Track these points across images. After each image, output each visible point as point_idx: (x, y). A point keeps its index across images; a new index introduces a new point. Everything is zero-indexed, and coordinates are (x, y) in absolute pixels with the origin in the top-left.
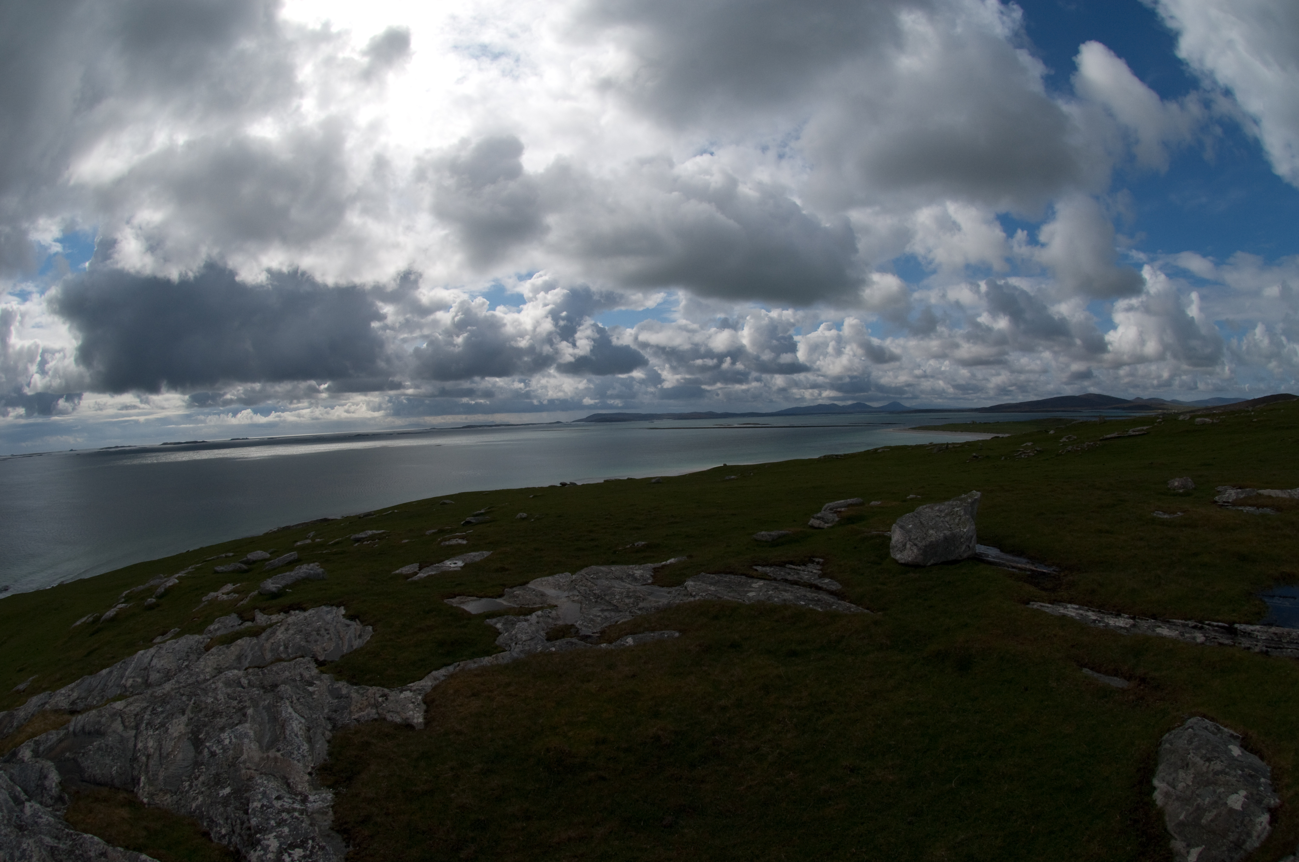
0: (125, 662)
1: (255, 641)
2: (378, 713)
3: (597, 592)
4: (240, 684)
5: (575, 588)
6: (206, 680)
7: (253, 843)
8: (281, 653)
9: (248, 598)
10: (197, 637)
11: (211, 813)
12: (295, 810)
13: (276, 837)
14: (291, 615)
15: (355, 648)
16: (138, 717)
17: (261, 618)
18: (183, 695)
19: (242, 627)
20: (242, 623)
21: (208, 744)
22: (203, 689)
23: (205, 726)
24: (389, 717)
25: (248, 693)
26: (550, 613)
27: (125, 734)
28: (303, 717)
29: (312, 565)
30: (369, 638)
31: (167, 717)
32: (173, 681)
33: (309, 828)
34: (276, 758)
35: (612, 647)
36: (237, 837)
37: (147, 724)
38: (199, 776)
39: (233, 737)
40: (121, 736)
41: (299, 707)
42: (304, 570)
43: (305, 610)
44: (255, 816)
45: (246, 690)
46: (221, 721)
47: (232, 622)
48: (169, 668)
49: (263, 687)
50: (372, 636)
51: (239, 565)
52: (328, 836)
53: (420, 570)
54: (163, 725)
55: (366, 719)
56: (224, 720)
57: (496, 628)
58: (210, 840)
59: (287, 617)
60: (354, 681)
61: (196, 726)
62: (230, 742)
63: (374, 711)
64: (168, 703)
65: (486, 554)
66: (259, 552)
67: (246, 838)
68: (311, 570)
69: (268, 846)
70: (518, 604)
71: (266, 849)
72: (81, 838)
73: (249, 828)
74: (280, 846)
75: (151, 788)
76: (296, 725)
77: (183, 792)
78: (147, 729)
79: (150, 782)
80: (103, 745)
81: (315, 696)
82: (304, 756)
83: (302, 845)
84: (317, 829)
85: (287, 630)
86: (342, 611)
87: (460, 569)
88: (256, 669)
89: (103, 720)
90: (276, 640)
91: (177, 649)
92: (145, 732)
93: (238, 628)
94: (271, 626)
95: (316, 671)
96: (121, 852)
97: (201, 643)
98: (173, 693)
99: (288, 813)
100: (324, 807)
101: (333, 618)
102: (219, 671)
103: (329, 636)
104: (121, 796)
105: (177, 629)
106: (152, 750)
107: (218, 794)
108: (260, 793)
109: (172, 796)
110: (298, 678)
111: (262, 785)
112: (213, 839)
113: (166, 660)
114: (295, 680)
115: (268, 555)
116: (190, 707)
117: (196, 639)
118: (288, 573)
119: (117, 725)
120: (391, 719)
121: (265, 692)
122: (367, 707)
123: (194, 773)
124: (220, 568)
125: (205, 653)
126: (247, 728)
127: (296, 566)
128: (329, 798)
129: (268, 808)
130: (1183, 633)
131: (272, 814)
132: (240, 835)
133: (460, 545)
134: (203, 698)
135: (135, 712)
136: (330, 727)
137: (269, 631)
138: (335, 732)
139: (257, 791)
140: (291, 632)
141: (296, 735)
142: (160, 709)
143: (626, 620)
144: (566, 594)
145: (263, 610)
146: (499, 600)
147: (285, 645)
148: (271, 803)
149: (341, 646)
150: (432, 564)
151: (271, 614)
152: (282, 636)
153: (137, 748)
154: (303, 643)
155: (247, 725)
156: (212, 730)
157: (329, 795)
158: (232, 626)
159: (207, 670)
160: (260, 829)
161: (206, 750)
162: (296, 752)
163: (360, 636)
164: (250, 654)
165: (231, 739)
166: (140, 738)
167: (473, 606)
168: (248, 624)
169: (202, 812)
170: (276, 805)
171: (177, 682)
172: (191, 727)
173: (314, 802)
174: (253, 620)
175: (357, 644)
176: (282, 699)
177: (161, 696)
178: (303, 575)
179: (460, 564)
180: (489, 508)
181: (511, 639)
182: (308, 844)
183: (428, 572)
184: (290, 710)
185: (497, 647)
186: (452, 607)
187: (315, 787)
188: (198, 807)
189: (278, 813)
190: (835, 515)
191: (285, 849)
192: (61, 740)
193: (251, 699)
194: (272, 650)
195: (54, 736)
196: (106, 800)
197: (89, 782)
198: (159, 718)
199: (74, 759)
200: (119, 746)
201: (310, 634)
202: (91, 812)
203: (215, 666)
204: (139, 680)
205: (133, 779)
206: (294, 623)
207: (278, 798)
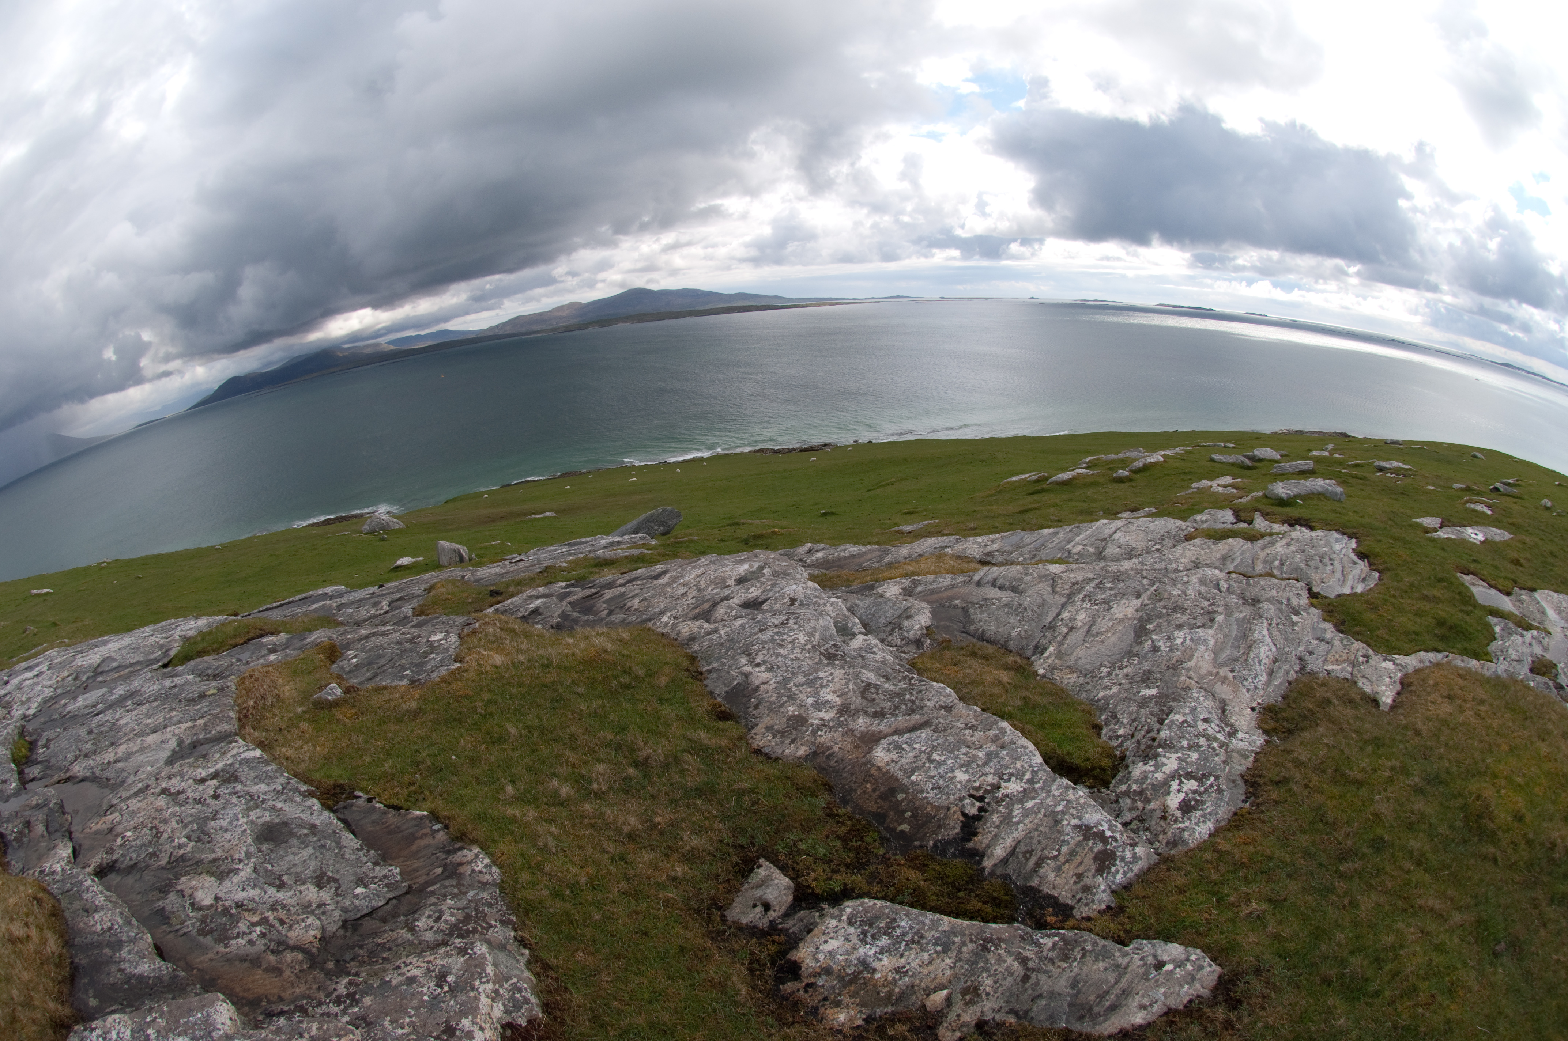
0: (1078, 527)
1: (1249, 545)
2: (1352, 673)
4: (1218, 587)
6: (1177, 571)
7: (1148, 756)
8: (1275, 568)
9: (1250, 497)
10: (1179, 523)
11: (1119, 708)
12: (1216, 739)
13: (1179, 759)
14: (1295, 530)
15: (1355, 591)
16: (1076, 587)
17: (1260, 523)
18: (1144, 578)
19: (1236, 526)
20: (1236, 523)
21: (1154, 637)
22: (1172, 579)
23: (1159, 617)
24: (1361, 683)
25: (1224, 598)
26: (1544, 637)
27: (1050, 599)
28: (1275, 644)
29: (1329, 481)
30: (1373, 585)
31: (1115, 595)
32: (1137, 561)
33: (1219, 765)
34: (1225, 678)
36: (1132, 743)
37: (1085, 596)
38: (1127, 666)
39: (1188, 639)
40: (1044, 600)
41: (1275, 633)
42: (1318, 484)
43: (1312, 529)
44: (1169, 729)
45: (1222, 594)
46: (1180, 618)
47: (1224, 518)
48: (1135, 546)
49: (1243, 598)
50: (1377, 585)
51: (1242, 459)
52: (1234, 781)
53: (1441, 528)
54: (1105, 601)
55: (1338, 674)
56: (1185, 618)
57: (1494, 629)
58: (1099, 735)
59: (1291, 531)
60: (1342, 627)
61: (1148, 614)
62: (1182, 643)
63: (1350, 670)
64: (1123, 581)
65: (1506, 535)
66: (1267, 450)
67: (1143, 747)
68: (1328, 486)
69: (1164, 765)
70: (1520, 612)
71: (1158, 767)
72: (923, 685)
73: (1154, 739)
74: (1176, 770)
75: (1056, 662)
76: (1264, 651)
77: (1096, 677)
78: (1083, 601)
79: (1059, 655)
80: (1015, 603)
81: (1296, 628)
82: (1256, 688)
83: (1201, 779)
84: (1227, 768)
85: (1288, 544)
86: (1353, 544)
87: (1479, 543)
88: (1241, 577)
89: (1027, 578)
90: (1273, 552)
91: (1151, 529)
92: (1079, 603)
93: (1230, 526)
94: (1271, 534)
95: (1307, 601)
96: (974, 712)
97: (1183, 530)
98: (1132, 573)
99: (1208, 739)
100: (1247, 750)
101: (1341, 549)
102: (1197, 565)
103: (1332, 568)
104: (1011, 659)
105: (1155, 509)
106: (1080, 624)
107: (1139, 692)
108: (1189, 707)
109: (1079, 677)
110: (1284, 602)
111: (1196, 700)
112: (1102, 736)
113: (1134, 537)
114: (1280, 603)
115: (1279, 457)
116: (1149, 592)
118: (1301, 482)
119: (1045, 587)
120: (1362, 686)
121: (1243, 604)
122: (1344, 662)
123: (1121, 661)
124: (1216, 457)
125: (1184, 542)
126: (1209, 635)
127: (1311, 477)
128: (1259, 742)
129: (1189, 726)
131: (1189, 733)
132: (1138, 741)
133: (1484, 513)
134: (1169, 588)
135: (1075, 580)
136: (1297, 667)
137: (1267, 539)
138: (1300, 675)
139: (1187, 704)
140: (1293, 548)
141: (1259, 662)
142: (1110, 585)
144: (1561, 622)
145: (1265, 515)
147: (1281, 561)
148: (1195, 722)
149: (1342, 584)
150: (1453, 525)
151: (1273, 523)
152: (1281, 549)
153: (1060, 617)
154: (1301, 566)
155: (1211, 632)
156: (1166, 624)
157: (1260, 740)
158: (1224, 523)
159: (1183, 560)
160: (1166, 745)
162: (1249, 680)
163: (1365, 580)
164: (1239, 558)
165: (1185, 640)
166: (1070, 608)
167: (1480, 592)
168: (1245, 525)
169: (1108, 704)
170: (1199, 727)
171: (1142, 563)
172: (1140, 614)
173: (1242, 740)
174: (1250, 522)
175: (1359, 588)
176: (1261, 617)
177: (1114, 573)
178: (1318, 490)
179: (1480, 537)
180: (1517, 481)
181: (1504, 651)
182: (1209, 780)
183: (1448, 533)
184: (1265, 632)
185: (1487, 654)
186: (1463, 584)
187: (1251, 725)
188: (1105, 698)
189: (1196, 736)
191: (1180, 775)
192: (953, 586)
193: (1226, 605)
194: (1265, 562)
195: (946, 580)
196: (986, 658)
197: (973, 636)
198: (1104, 592)
199: (963, 608)
200: (1035, 609)
201: (1311, 558)
202: (955, 665)
203: (1193, 559)
204: (1091, 550)
205: (1036, 647)
206: (1298, 540)
207: (1206, 720)
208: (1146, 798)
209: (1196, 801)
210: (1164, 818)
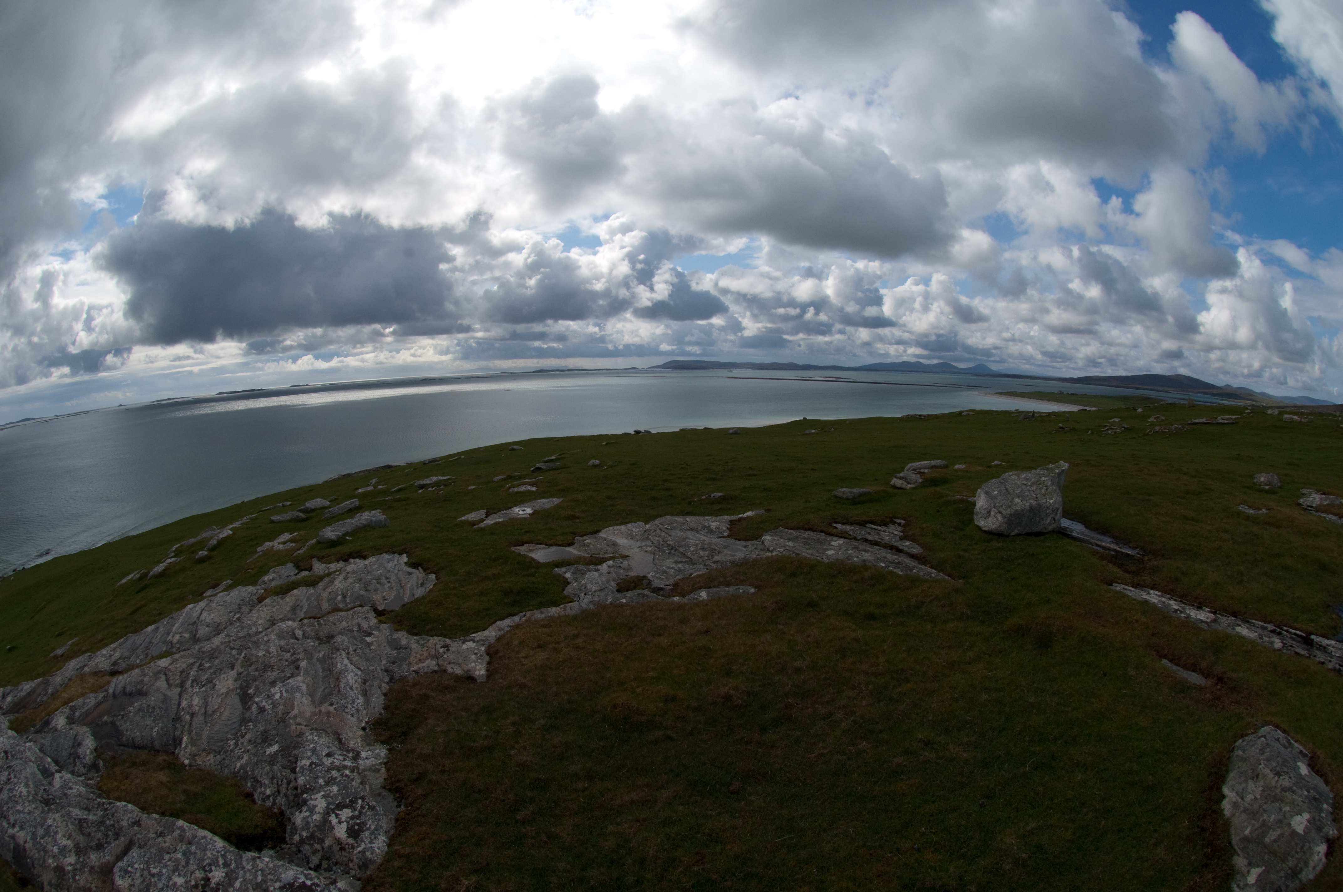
0: (172, 618)
1: (311, 590)
2: (438, 665)
3: (671, 543)
4: (294, 636)
5: (647, 538)
6: (258, 633)
7: (298, 804)
8: (339, 603)
9: (306, 547)
10: (251, 588)
11: (256, 772)
12: (345, 767)
13: (324, 796)
14: (350, 564)
15: (416, 597)
16: (184, 675)
17: (319, 567)
18: (232, 649)
19: (299, 576)
20: (298, 573)
21: (257, 700)
22: (255, 642)
23: (255, 680)
24: (449, 669)
25: (302, 645)
26: (622, 563)
27: (169, 693)
28: (359, 669)
29: (373, 512)
30: (431, 587)
31: (215, 673)
32: (223, 635)
33: (359, 787)
34: (328, 713)
35: (685, 600)
36: (282, 798)
37: (193, 681)
38: (246, 733)
39: (284, 691)
40: (165, 695)
41: (355, 659)
42: (365, 517)
43: (365, 558)
44: (303, 775)
45: (300, 642)
46: (272, 675)
47: (288, 572)
48: (219, 622)
49: (318, 639)
50: (434, 585)
51: (297, 513)
52: (379, 795)
53: (487, 517)
54: (210, 681)
55: (426, 670)
56: (275, 674)
57: (564, 577)
58: (254, 801)
59: (346, 566)
60: (415, 631)
61: (245, 681)
62: (280, 697)
63: (434, 662)
64: (217, 657)
65: (556, 501)
66: (318, 500)
67: (291, 798)
68: (373, 516)
69: (315, 806)
70: (588, 554)
71: (312, 810)
72: (113, 807)
73: (296, 788)
74: (327, 807)
75: (193, 749)
76: (352, 678)
77: (227, 751)
78: (192, 686)
79: (193, 742)
80: (145, 705)
81: (373, 647)
82: (358, 710)
83: (351, 805)
84: (367, 787)
85: (346, 579)
86: (405, 558)
87: (528, 516)
88: (312, 620)
89: (146, 679)
90: (334, 590)
91: (229, 601)
92: (190, 689)
93: (294, 578)
94: (329, 575)
95: (376, 621)
96: (156, 819)
97: (255, 594)
98: (222, 647)
99: (339, 770)
100: (376, 764)
101: (395, 566)
102: (273, 622)
103: (389, 585)
104: (161, 758)
105: (230, 582)
106: (197, 708)
107: (265, 752)
108: (309, 750)
109: (215, 756)
110: (355, 629)
111: (312, 741)
112: (257, 801)
113: (216, 614)
114: (352, 631)
115: (328, 503)
116: (239, 661)
117: (249, 590)
118: (348, 521)
119: (161, 683)
120: (452, 671)
121: (320, 644)
122: (427, 658)
123: (240, 730)
124: (276, 518)
125: (257, 605)
126: (300, 681)
127: (357, 513)
128: (382, 754)
129: (317, 765)
130: (1262, 635)
131: (320, 772)
132: (285, 795)
133: (529, 491)
134: (254, 652)
135: (181, 669)
136: (387, 679)
137: (326, 580)
138: (392, 684)
139: (307, 747)
140: (350, 580)
141: (351, 688)
142: (207, 665)
143: (700, 573)
144: (639, 544)
145: (321, 559)
146: (568, 549)
147: (343, 594)
148: (321, 760)
149: (401, 595)
150: (500, 511)
151: (329, 563)
152: (340, 585)
153: (181, 707)
154: (362, 592)
155: (300, 678)
156: (262, 684)
157: (382, 751)
158: (288, 577)
159: (260, 622)
160: (307, 789)
161: (255, 706)
162: (350, 706)
163: (422, 584)
164: (306, 604)
165: (282, 694)
166: (185, 696)
167: (541, 554)
168: (305, 573)
169: (247, 772)
170: (326, 763)
171: (228, 636)
172: (240, 682)
173: (367, 758)
174: (310, 569)
175: (419, 592)
176: (338, 650)
177: (209, 651)
178: (365, 522)
179: (529, 511)
180: (560, 455)
181: (581, 590)
182: (357, 803)
183: (495, 519)
184: (346, 661)
185: (565, 597)
186: (519, 555)
187: (368, 743)
188: (242, 767)
189: (327, 771)
190: (918, 476)
191: (333, 810)
192: (99, 704)
193: (305, 651)
194: (329, 600)
195: (91, 700)
196: (144, 764)
197: (127, 746)
198: (206, 674)
199: (111, 723)
200: (161, 705)
201: (369, 583)
202: (127, 778)
203: (268, 618)
204: (187, 635)
205: (174, 740)
206: (354, 572)
207: (329, 755)
208: (319, 839)
209: (358, 824)
210: (342, 849)
